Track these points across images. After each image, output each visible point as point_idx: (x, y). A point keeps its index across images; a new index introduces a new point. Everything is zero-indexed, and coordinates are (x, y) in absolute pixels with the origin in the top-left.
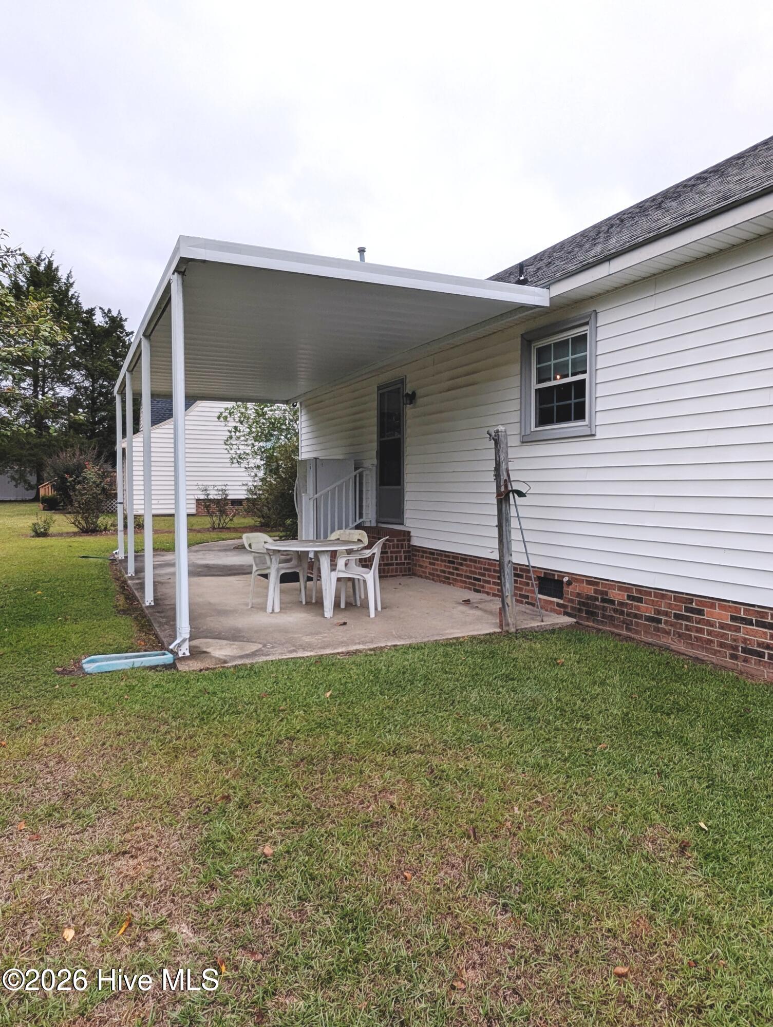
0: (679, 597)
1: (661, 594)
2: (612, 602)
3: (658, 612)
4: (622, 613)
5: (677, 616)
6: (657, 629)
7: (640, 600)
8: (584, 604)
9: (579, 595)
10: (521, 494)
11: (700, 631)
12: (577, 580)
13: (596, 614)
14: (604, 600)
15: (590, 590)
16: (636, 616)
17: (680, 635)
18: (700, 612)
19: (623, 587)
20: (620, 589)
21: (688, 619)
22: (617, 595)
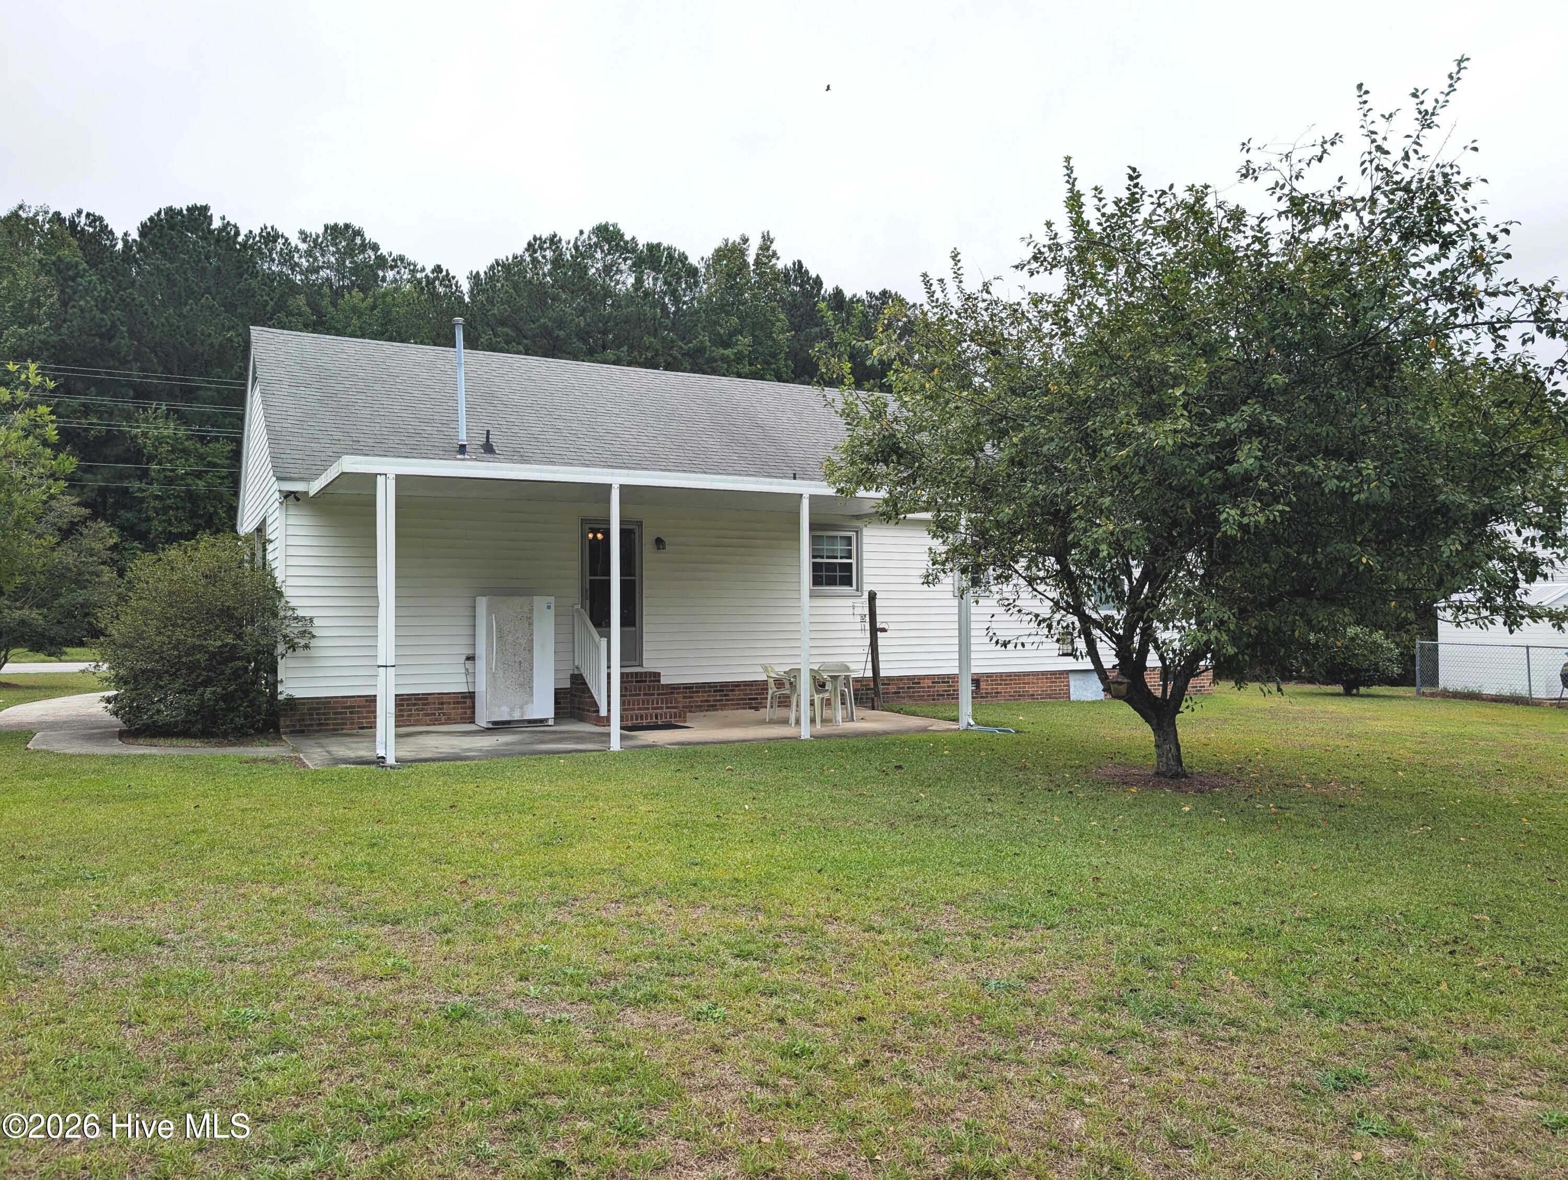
10: (884, 630)
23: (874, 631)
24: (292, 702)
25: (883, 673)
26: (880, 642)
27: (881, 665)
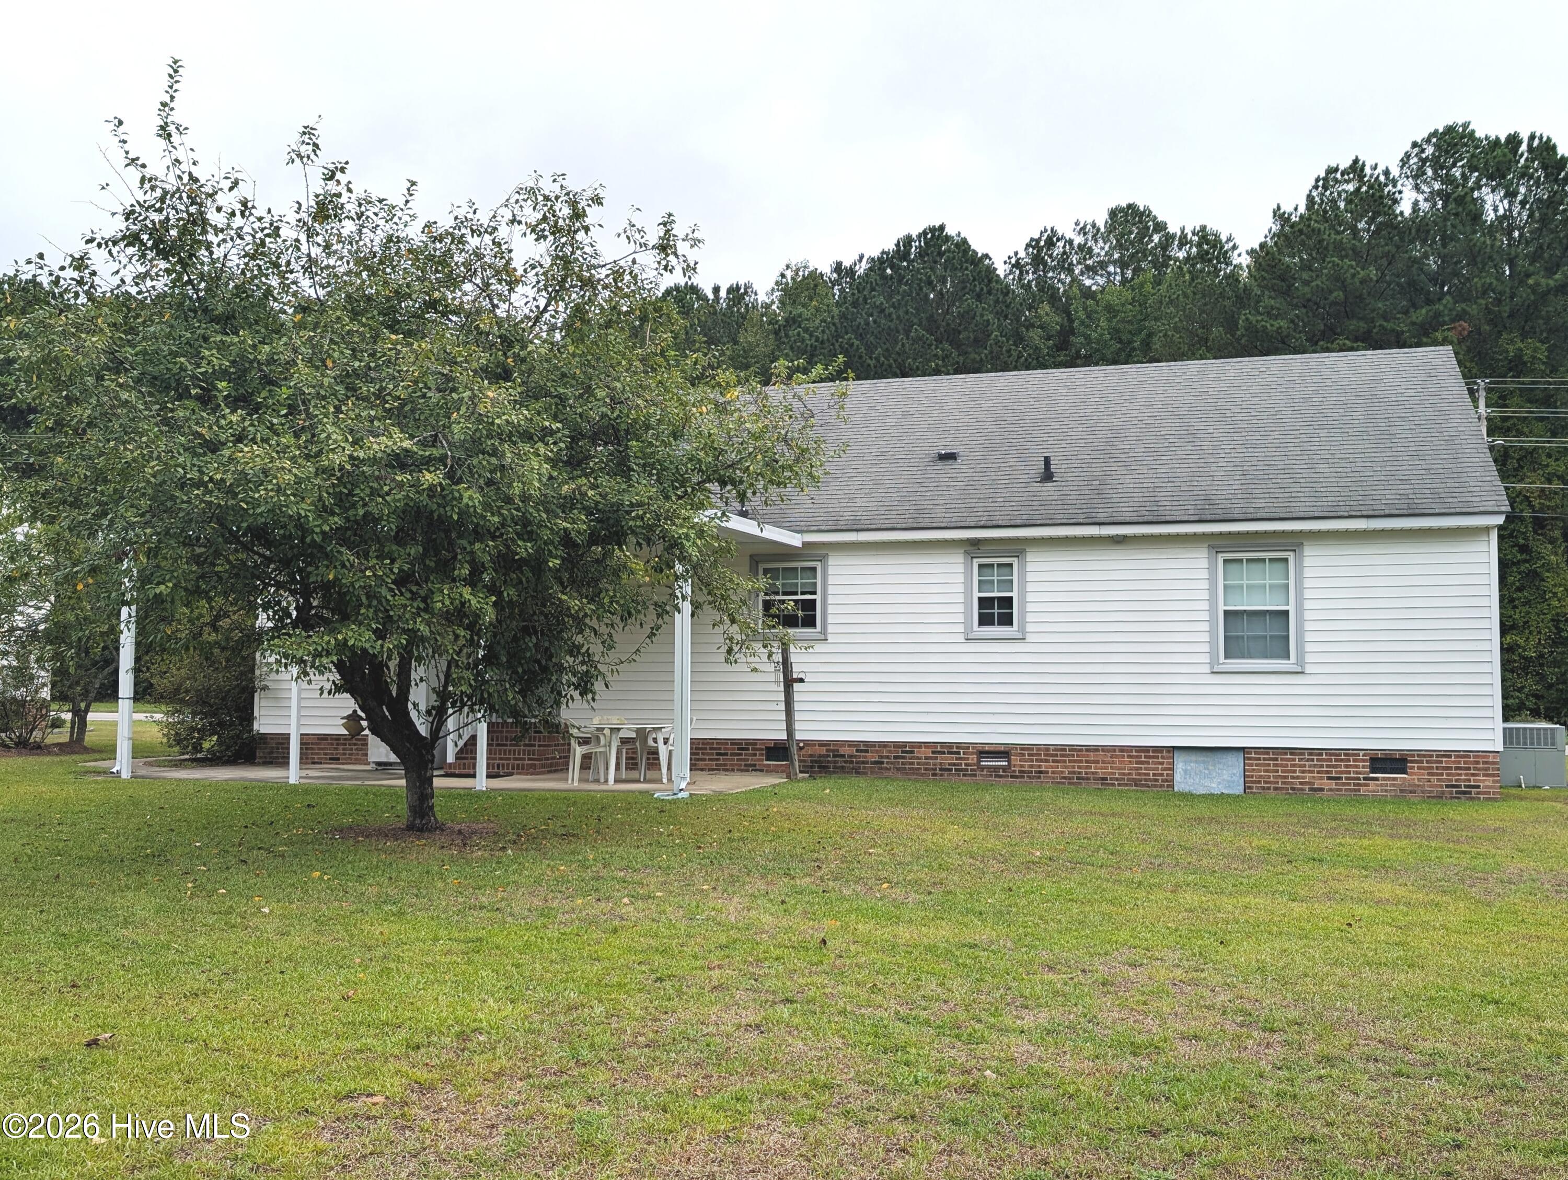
0: (897, 745)
1: (883, 745)
2: (843, 756)
3: (882, 757)
4: (852, 762)
5: (895, 757)
6: (881, 768)
7: (867, 751)
8: (816, 762)
9: (811, 756)
10: (801, 680)
11: (913, 763)
12: (808, 745)
13: (828, 767)
14: (835, 756)
15: (823, 751)
16: (863, 762)
17: (898, 769)
18: (912, 752)
19: (851, 744)
20: (850, 746)
21: (903, 758)
22: (845, 751)
23: (789, 682)
24: (264, 737)
25: (798, 736)
26: (797, 697)
27: (797, 726)
